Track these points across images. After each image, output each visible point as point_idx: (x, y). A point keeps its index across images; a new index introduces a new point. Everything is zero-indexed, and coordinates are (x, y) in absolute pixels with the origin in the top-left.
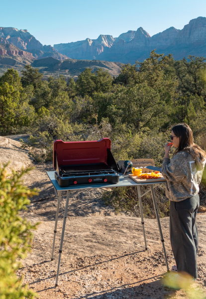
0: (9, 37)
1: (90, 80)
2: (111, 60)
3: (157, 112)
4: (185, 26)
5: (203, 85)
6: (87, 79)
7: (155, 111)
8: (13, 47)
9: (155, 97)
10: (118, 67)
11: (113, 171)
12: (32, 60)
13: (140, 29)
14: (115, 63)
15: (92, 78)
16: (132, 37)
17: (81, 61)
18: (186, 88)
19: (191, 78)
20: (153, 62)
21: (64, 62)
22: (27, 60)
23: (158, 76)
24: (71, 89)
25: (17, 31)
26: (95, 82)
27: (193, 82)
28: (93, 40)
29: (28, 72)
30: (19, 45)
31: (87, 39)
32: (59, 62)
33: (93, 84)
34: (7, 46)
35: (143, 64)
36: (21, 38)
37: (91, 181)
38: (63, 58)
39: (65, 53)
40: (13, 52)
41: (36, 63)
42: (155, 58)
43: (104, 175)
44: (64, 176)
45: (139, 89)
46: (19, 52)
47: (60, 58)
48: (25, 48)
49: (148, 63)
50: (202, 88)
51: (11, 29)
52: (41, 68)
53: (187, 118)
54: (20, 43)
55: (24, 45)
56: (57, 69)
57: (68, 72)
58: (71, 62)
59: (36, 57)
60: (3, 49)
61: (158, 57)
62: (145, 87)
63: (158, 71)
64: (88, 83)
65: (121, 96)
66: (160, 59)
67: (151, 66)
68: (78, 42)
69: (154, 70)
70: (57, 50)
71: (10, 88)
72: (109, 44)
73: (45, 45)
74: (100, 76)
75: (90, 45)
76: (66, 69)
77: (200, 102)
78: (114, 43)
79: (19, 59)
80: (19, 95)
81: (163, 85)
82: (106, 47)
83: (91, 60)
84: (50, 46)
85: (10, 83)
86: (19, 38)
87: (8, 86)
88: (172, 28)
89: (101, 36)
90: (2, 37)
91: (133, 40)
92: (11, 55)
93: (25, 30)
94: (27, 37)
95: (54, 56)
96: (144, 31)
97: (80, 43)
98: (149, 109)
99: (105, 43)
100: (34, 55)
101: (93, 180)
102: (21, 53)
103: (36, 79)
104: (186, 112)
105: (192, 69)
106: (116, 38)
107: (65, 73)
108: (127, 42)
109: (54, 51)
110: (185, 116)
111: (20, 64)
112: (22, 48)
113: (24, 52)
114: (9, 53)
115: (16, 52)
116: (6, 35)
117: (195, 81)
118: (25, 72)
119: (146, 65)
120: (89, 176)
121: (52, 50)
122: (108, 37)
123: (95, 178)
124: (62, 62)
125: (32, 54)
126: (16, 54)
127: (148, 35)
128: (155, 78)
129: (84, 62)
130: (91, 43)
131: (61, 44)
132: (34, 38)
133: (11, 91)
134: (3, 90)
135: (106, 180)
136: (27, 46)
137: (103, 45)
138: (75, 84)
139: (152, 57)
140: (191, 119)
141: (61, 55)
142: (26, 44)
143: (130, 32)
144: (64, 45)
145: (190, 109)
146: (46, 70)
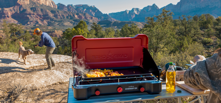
0: (85, 10)
1: (128, 30)
2: (138, 21)
3: (168, 43)
4: (178, 3)
5: (190, 31)
6: (126, 29)
7: (167, 42)
8: (87, 15)
9: (167, 33)
10: (142, 25)
11: (153, 76)
12: (98, 22)
13: (154, 5)
14: (141, 23)
15: (129, 29)
16: (150, 9)
17: (123, 22)
18: (180, 33)
19: (183, 27)
20: (164, 15)
21: (114, 22)
22: (95, 21)
23: (167, 23)
24: (117, 35)
25: (89, 6)
26: (130, 31)
27: (184, 30)
28: (129, 11)
29: (94, 26)
30: (90, 14)
31: (126, 10)
32: (111, 22)
33: (129, 32)
34: (85, 14)
35: (158, 17)
36: (92, 10)
37: (121, 90)
38: (114, 20)
39: (115, 17)
40: (88, 17)
41: (100, 23)
42: (165, 13)
43: (140, 82)
44: (81, 84)
45: (157, 28)
46: (91, 17)
47: (112, 20)
48: (94, 15)
49: (161, 16)
50: (189, 33)
51: (86, 5)
52: (102, 25)
53: (183, 48)
54: (91, 13)
55: (94, 14)
56: (110, 26)
57: (117, 27)
58: (118, 22)
59: (100, 20)
60: (82, 16)
61: (167, 12)
62: (161, 27)
63: (167, 20)
64: (126, 31)
65: (146, 33)
66: (168, 13)
67: (163, 17)
68: (121, 12)
69: (164, 20)
70: (110, 16)
71: (81, 31)
72: (138, 13)
73: (104, 14)
74: (133, 27)
75: (128, 13)
76: (115, 26)
77: (190, 39)
78: (140, 12)
79: (91, 21)
80: (86, 36)
81: (170, 29)
82: (136, 14)
83: (128, 21)
84: (107, 14)
85: (82, 29)
86: (91, 10)
87: (80, 30)
88: (171, 4)
89: (133, 9)
90: (82, 9)
91: (150, 10)
92: (87, 19)
93: (94, 6)
94: (94, 9)
95: (109, 19)
96: (156, 6)
97: (122, 12)
98: (163, 41)
99: (136, 12)
100: (98, 19)
101: (124, 89)
102: (92, 18)
103: (99, 30)
104: (183, 45)
105: (184, 22)
106: (141, 10)
107: (114, 28)
108: (147, 12)
109: (109, 17)
110: (182, 47)
111: (91, 23)
112: (92, 15)
113: (93, 17)
114: (86, 18)
115: (89, 17)
116: (84, 9)
117: (186, 29)
118: (93, 26)
119: (159, 17)
120: (119, 83)
121: (108, 16)
122: (137, 9)
123: (128, 86)
124: (113, 22)
125: (97, 18)
126: (89, 18)
127: (158, 8)
128: (165, 25)
129: (124, 22)
130: (128, 12)
131: (112, 13)
132: (98, 10)
133: (82, 33)
134: (77, 32)
135: (142, 90)
136: (95, 14)
137: (135, 13)
138: (119, 33)
139: (163, 13)
140: (185, 49)
141: (113, 19)
142: (94, 13)
143: (148, 6)
144: (114, 13)
145: (185, 43)
146: (105, 26)
